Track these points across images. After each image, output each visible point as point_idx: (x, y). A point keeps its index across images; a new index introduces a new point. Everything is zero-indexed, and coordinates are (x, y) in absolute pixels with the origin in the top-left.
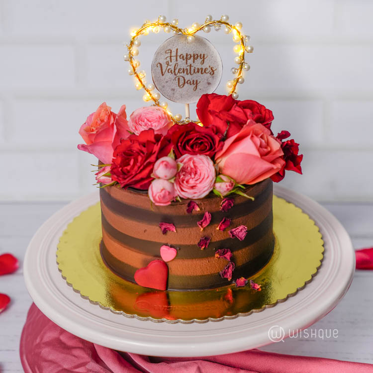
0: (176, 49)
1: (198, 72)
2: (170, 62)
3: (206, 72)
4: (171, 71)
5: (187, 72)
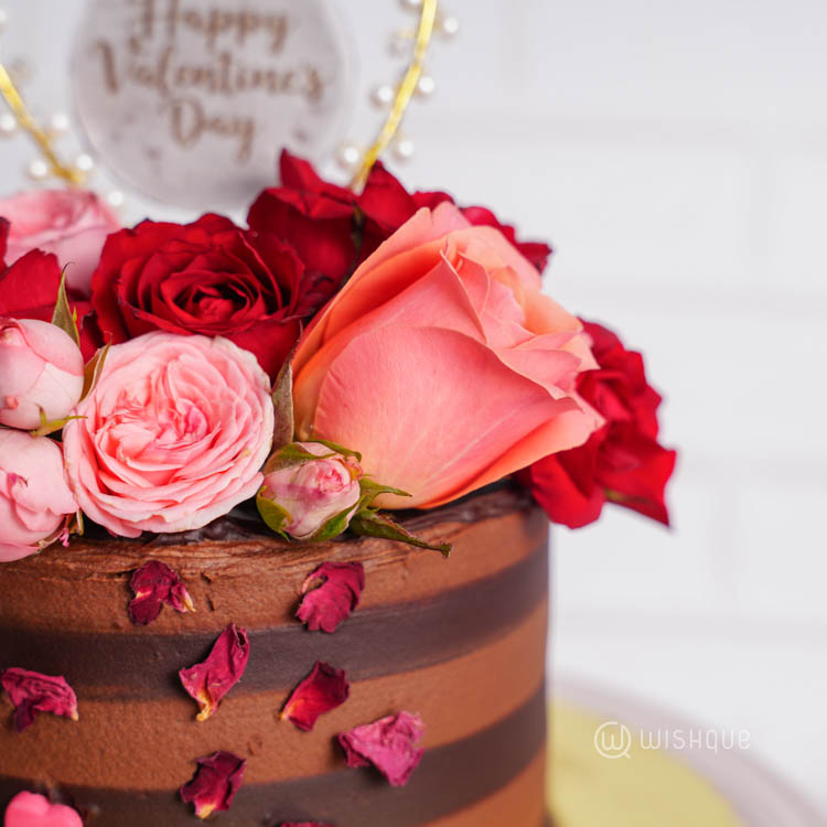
1: (257, 84)
3: (292, 87)
4: (149, 76)
5: (213, 82)
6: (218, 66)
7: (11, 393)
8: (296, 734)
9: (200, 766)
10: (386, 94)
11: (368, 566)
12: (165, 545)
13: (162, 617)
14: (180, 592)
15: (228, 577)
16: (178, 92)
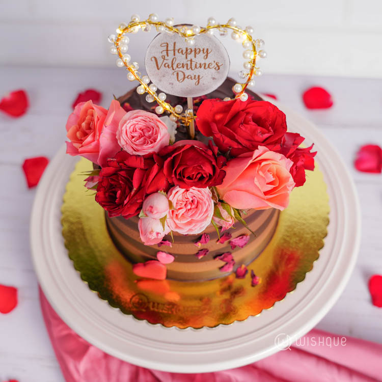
0: (173, 43)
1: (201, 67)
2: (166, 57)
3: (210, 67)
4: (168, 65)
5: (187, 67)
9: (199, 251)
16: (177, 69)
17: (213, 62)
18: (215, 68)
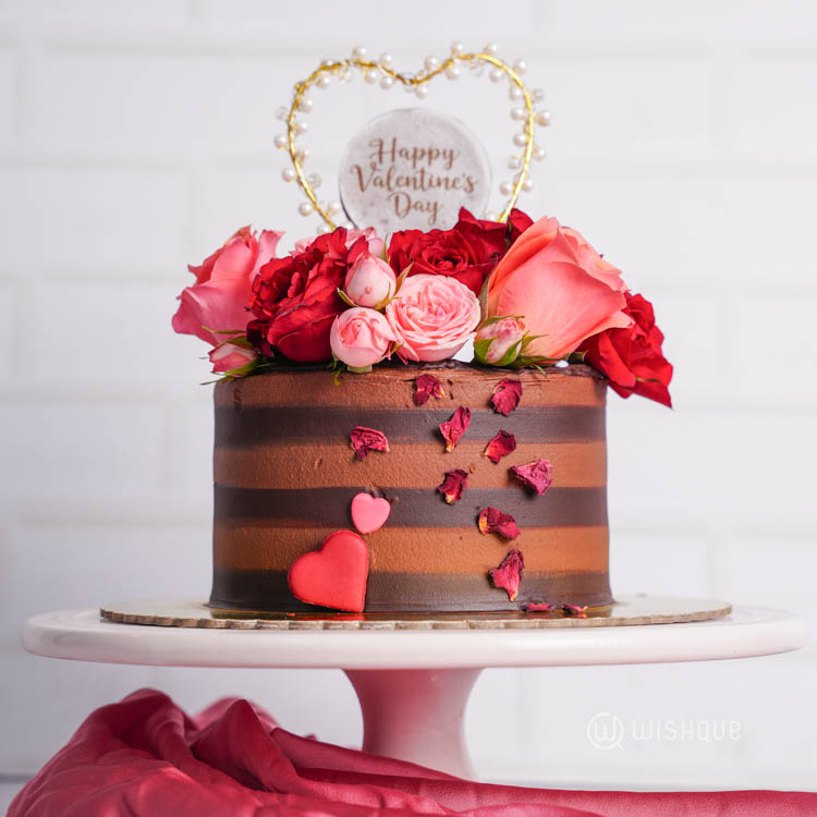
0: (392, 139)
1: (439, 184)
2: (378, 164)
3: (458, 185)
4: (381, 181)
5: (415, 184)
6: (418, 176)
7: (369, 285)
8: (491, 465)
9: (447, 475)
10: (509, 187)
11: (523, 385)
12: (428, 369)
13: (429, 402)
14: (438, 388)
15: (460, 382)
16: (397, 189)
17: (461, 176)
18: (465, 189)
